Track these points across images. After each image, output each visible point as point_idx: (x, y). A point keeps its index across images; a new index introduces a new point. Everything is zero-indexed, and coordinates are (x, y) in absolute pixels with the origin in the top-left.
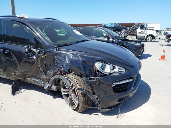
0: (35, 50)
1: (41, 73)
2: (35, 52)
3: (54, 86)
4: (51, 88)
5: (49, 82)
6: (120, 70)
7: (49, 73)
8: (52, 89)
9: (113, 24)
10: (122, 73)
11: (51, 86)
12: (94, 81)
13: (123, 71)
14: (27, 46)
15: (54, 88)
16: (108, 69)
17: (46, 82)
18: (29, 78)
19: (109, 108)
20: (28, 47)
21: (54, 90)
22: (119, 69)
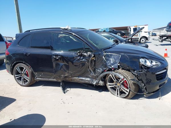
0: (85, 54)
1: (90, 72)
2: (86, 56)
3: (101, 81)
4: (98, 83)
5: (96, 79)
6: (157, 64)
7: (98, 71)
8: (99, 85)
9: (108, 29)
10: (159, 65)
11: (99, 82)
12: (142, 72)
13: (159, 64)
14: (78, 51)
15: (101, 83)
16: (148, 64)
17: (94, 79)
18: (76, 78)
19: (153, 92)
20: (80, 52)
21: (101, 85)
22: (156, 62)
